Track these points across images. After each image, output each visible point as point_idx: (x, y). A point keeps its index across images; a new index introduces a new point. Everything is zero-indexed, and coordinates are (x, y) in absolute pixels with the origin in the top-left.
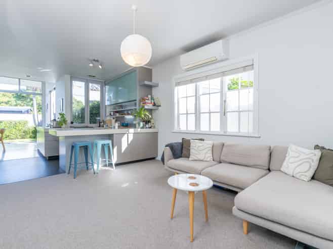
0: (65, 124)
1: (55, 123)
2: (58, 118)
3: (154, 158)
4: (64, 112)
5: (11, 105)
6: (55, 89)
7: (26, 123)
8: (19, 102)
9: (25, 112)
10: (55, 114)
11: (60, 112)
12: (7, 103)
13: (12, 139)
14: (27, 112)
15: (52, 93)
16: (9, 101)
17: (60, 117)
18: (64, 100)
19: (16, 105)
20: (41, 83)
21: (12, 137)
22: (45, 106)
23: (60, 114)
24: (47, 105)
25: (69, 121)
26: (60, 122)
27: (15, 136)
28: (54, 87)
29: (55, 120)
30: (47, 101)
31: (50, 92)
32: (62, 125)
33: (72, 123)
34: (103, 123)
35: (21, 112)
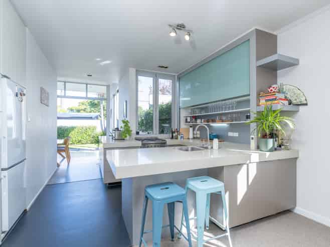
0: (130, 135)
1: (117, 133)
2: (121, 127)
3: (288, 211)
4: (128, 119)
5: (87, 112)
6: (118, 91)
7: (94, 128)
8: (93, 109)
9: (95, 117)
10: (118, 121)
11: (124, 119)
12: (84, 110)
13: (83, 144)
14: (97, 118)
15: (115, 97)
16: (85, 109)
17: (123, 125)
18: (128, 103)
19: (90, 112)
20: (106, 87)
21: (83, 142)
22: (109, 111)
23: (124, 122)
24: (111, 110)
25: (134, 132)
26: (124, 132)
27: (85, 141)
28: (117, 90)
29: (117, 129)
30: (111, 107)
31: (114, 95)
32: (126, 137)
33: (138, 133)
34: (176, 134)
35: (91, 118)
